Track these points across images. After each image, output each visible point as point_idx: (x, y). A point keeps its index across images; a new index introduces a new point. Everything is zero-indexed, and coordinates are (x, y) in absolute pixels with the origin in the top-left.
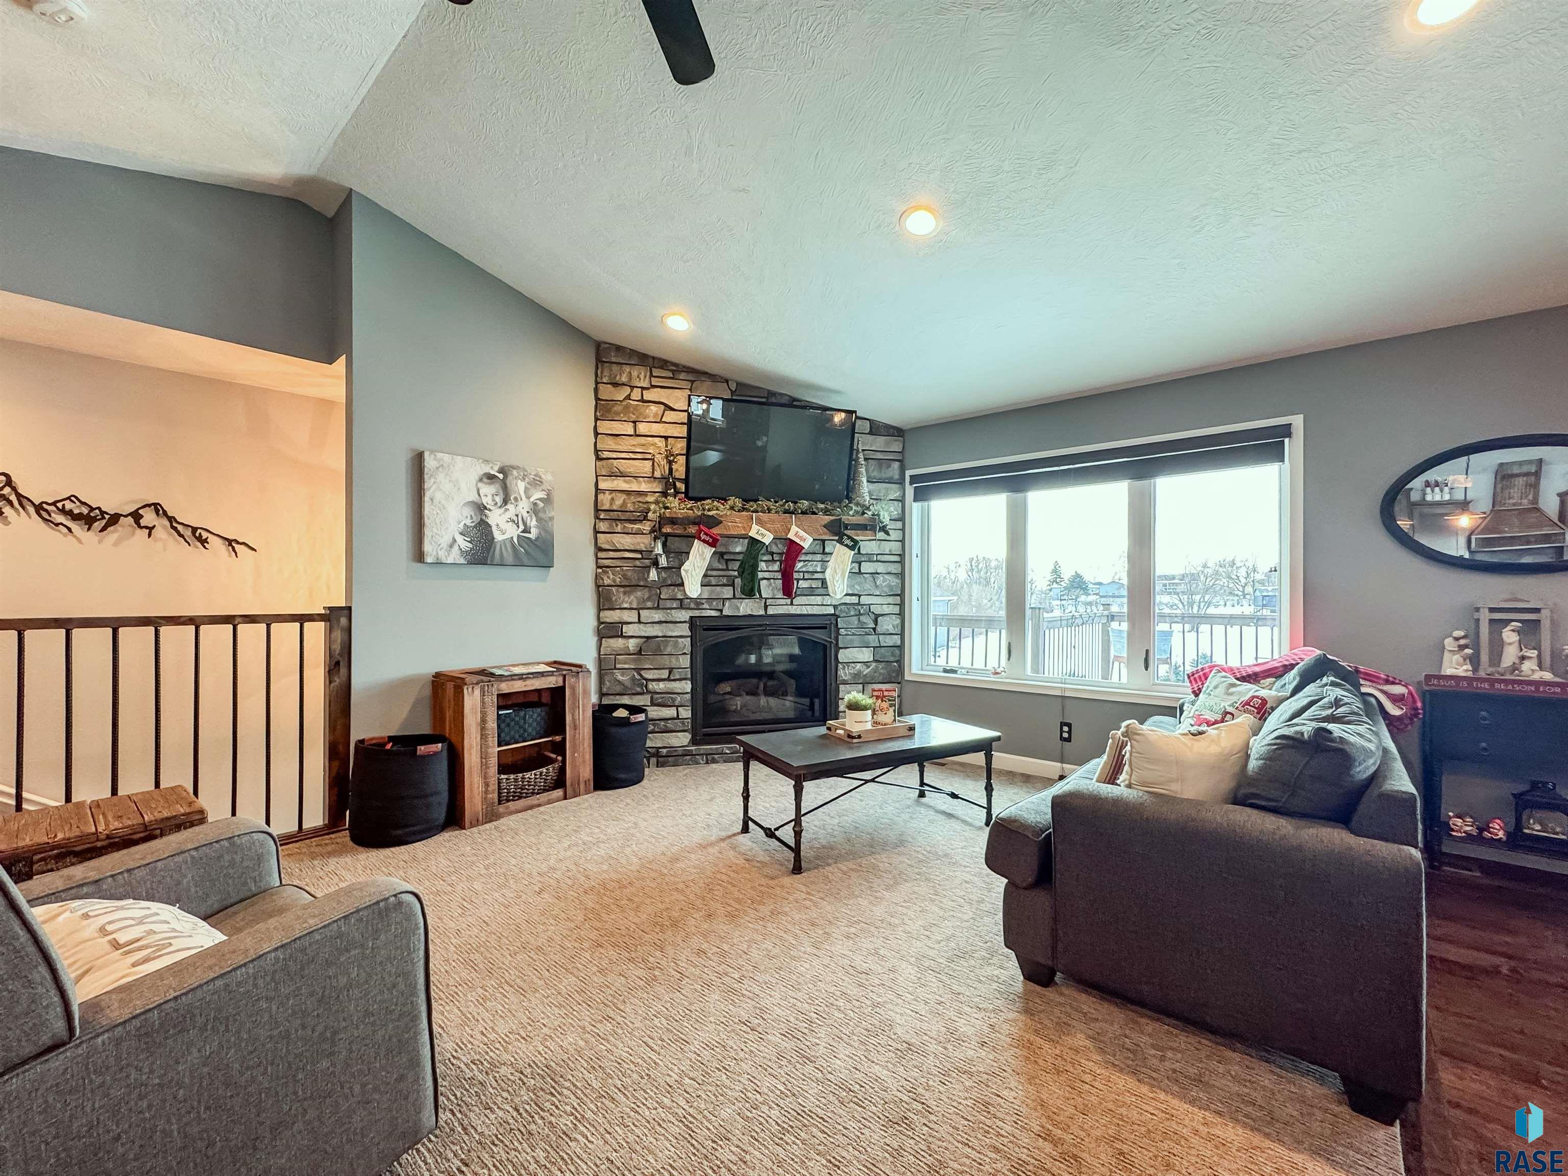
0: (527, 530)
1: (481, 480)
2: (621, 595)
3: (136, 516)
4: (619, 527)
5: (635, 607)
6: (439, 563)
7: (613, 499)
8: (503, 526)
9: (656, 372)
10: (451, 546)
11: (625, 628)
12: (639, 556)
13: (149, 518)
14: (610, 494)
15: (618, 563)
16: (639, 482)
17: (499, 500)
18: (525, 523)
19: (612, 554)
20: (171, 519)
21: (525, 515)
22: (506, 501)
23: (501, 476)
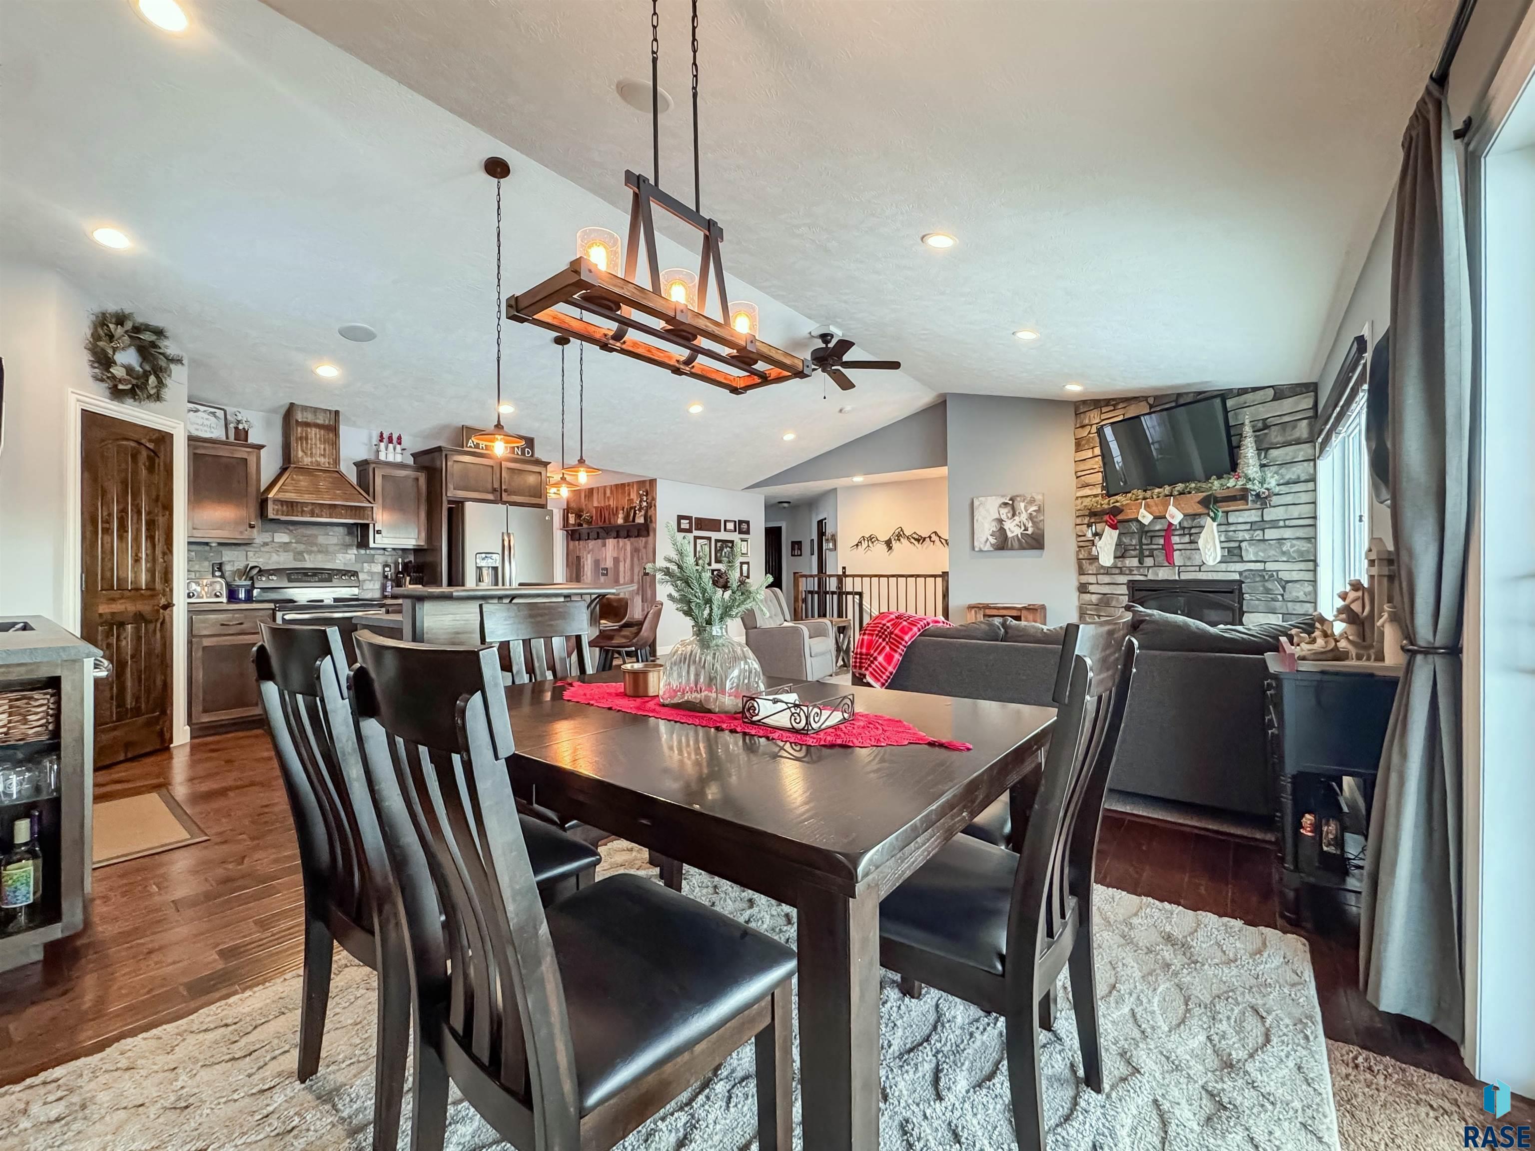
0: (1026, 530)
1: (1000, 506)
2: (1088, 565)
3: (930, 537)
5: (1095, 573)
6: (981, 551)
8: (1012, 529)
9: (1104, 410)
10: (986, 542)
11: (1091, 587)
13: (934, 537)
17: (1010, 515)
18: (1025, 526)
19: (1083, 538)
20: (940, 537)
21: (1025, 521)
22: (1014, 515)
23: (1011, 502)
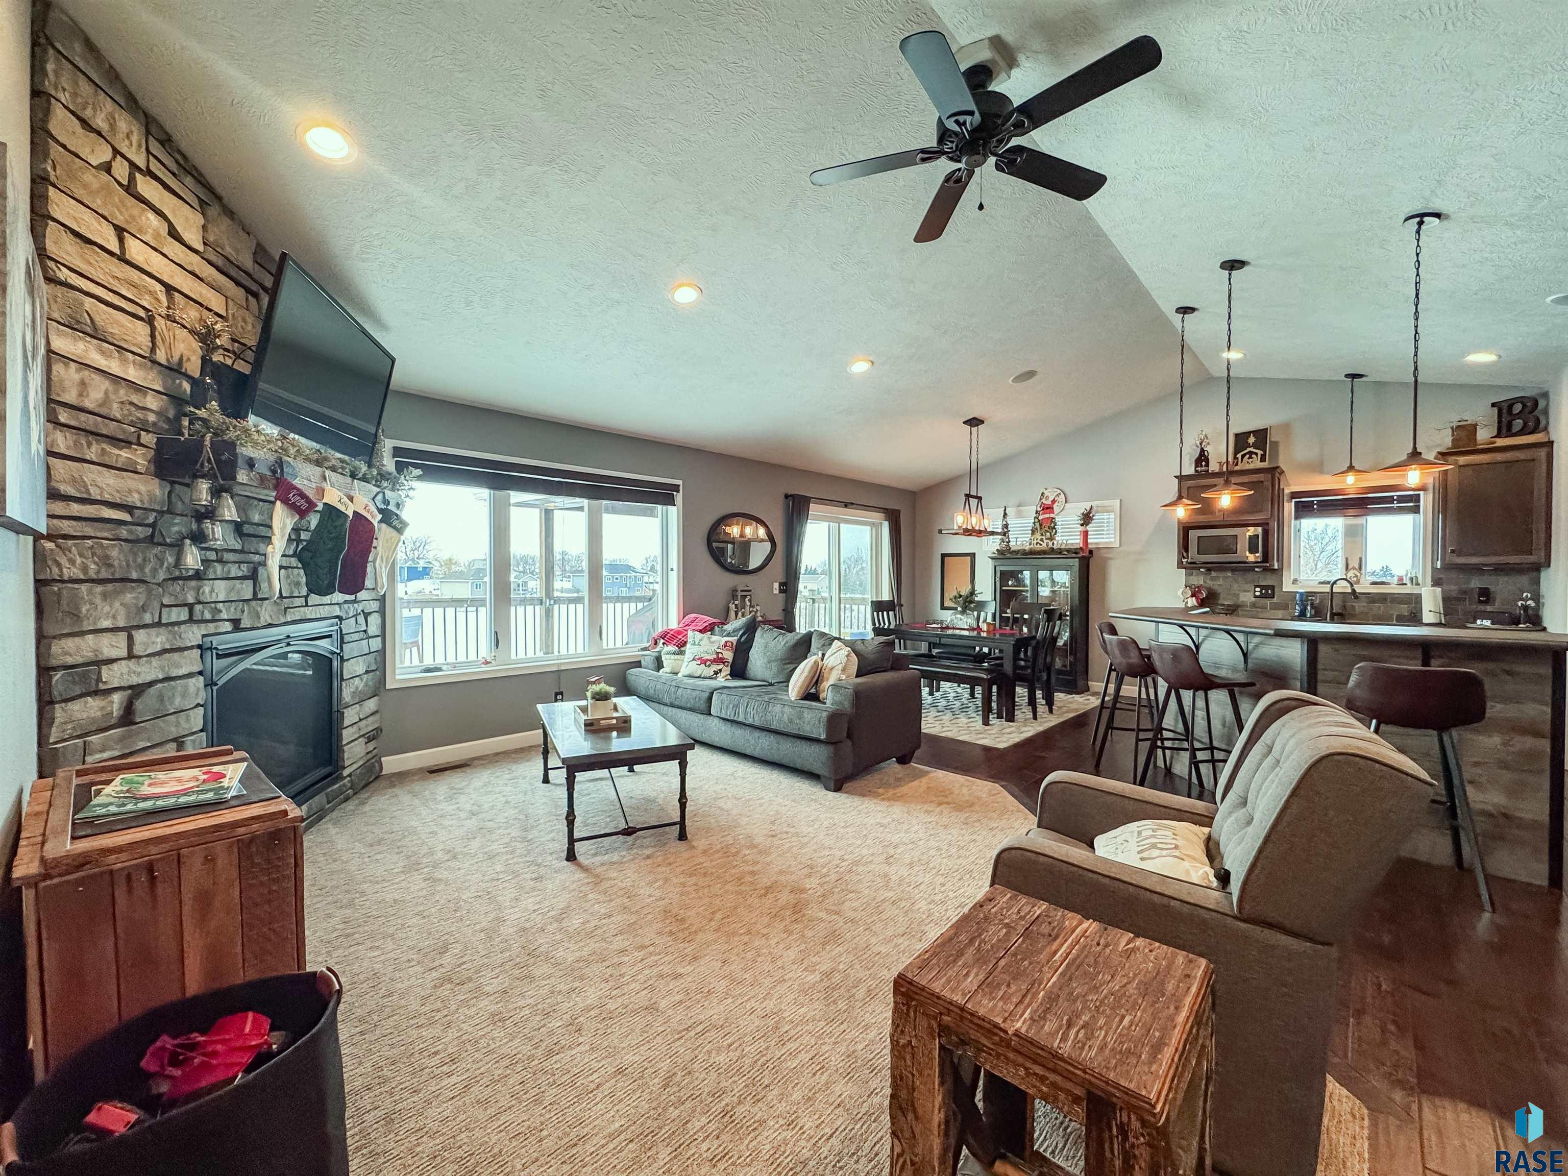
2: (98, 601)
4: (94, 447)
5: (121, 624)
7: (83, 383)
11: (106, 673)
12: (125, 516)
14: (78, 371)
15: (89, 530)
16: (124, 361)
19: (76, 509)
